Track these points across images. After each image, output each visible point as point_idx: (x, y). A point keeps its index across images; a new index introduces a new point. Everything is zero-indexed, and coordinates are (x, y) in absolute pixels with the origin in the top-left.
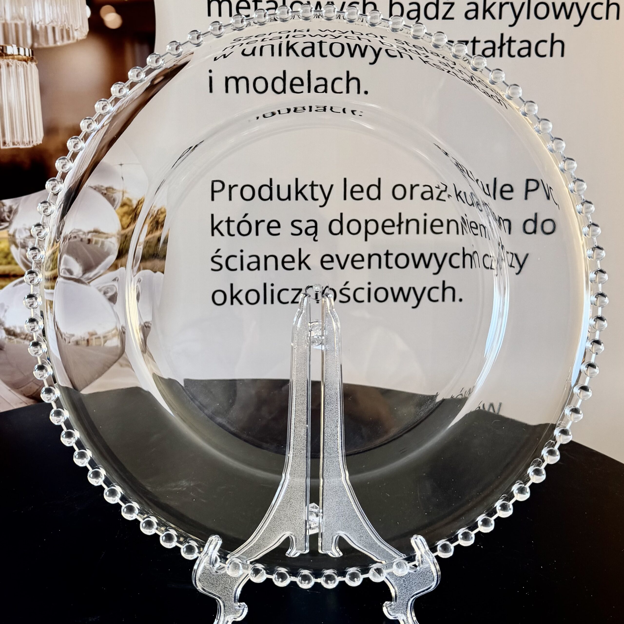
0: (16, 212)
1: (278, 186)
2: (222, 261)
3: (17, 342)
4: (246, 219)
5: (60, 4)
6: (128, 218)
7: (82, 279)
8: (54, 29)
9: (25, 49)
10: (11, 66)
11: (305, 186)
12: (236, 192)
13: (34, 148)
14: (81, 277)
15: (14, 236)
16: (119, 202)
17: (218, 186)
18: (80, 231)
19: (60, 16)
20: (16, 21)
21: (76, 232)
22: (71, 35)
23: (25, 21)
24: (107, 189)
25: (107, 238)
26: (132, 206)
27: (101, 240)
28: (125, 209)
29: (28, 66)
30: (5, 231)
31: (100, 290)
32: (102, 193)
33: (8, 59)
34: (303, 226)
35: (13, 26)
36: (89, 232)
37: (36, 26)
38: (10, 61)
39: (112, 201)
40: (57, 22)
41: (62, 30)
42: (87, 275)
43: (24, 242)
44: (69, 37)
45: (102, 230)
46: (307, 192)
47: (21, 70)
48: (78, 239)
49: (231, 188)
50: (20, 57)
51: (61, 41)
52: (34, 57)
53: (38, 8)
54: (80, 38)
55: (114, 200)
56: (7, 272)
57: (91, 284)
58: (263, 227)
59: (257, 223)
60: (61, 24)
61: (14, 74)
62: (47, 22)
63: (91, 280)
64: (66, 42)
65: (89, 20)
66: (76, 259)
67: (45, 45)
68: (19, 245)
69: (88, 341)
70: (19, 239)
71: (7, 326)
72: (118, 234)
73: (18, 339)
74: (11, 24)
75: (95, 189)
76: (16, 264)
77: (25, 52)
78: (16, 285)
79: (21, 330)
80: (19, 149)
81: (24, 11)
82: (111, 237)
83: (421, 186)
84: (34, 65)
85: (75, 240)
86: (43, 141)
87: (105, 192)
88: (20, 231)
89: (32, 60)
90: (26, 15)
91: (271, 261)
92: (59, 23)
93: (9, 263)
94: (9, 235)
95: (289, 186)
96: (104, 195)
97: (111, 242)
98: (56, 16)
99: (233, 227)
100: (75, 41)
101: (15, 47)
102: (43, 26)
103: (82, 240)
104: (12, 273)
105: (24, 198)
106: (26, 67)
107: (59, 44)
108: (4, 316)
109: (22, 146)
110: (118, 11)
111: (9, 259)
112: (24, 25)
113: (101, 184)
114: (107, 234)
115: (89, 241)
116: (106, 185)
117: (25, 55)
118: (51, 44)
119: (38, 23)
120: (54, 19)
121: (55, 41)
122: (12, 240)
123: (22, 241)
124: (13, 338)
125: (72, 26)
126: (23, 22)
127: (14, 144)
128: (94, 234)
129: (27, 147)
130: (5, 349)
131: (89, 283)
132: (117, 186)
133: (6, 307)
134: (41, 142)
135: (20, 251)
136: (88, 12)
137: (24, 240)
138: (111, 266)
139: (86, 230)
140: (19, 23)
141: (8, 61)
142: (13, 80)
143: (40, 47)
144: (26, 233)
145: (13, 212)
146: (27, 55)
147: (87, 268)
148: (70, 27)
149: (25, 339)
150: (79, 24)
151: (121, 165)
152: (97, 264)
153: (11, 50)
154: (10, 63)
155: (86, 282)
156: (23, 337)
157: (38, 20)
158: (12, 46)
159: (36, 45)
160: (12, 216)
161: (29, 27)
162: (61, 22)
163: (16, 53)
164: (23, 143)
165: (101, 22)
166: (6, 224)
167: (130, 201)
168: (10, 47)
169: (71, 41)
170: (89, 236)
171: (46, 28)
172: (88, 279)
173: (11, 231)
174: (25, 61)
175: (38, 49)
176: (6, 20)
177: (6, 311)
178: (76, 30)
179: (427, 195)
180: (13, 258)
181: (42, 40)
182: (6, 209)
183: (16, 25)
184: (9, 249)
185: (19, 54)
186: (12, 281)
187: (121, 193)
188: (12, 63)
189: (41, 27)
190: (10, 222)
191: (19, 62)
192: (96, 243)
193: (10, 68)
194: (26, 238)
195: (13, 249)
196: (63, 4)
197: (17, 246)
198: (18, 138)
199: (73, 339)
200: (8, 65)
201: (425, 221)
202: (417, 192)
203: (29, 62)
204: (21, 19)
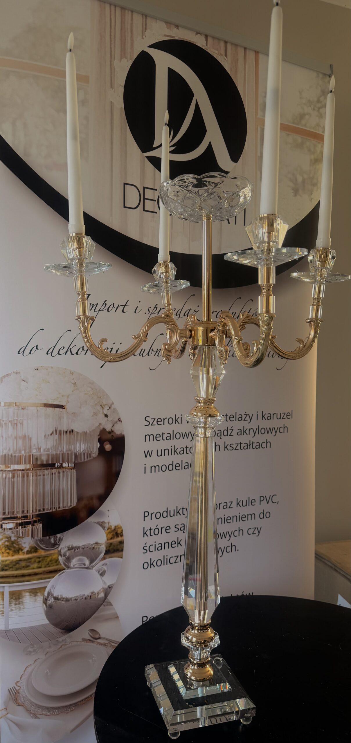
0: (62, 539)
1: (170, 511)
2: (147, 548)
3: (59, 603)
4: (157, 527)
5: (87, 443)
6: (110, 535)
7: (90, 567)
8: (84, 454)
9: (71, 464)
10: (65, 472)
11: (180, 509)
12: (154, 515)
13: (72, 508)
14: (89, 566)
15: (60, 551)
16: (106, 528)
17: (146, 514)
18: (90, 544)
19: (87, 448)
20: (68, 452)
21: (88, 545)
22: (91, 456)
23: (72, 452)
24: (102, 522)
25: (101, 545)
26: (112, 529)
27: (98, 547)
28: (109, 530)
29: (72, 471)
30: (57, 549)
31: (97, 571)
32: (100, 525)
33: (64, 469)
34: (179, 527)
35: (67, 454)
36: (93, 544)
37: (77, 453)
38: (64, 470)
39: (104, 528)
40: (86, 451)
41: (87, 454)
42: (91, 565)
43: (65, 554)
44: (90, 457)
45: (99, 542)
46: (181, 512)
47: (69, 473)
48: (89, 548)
49: (151, 514)
50: (69, 467)
51: (87, 459)
52: (75, 467)
53: (78, 445)
54: (95, 457)
55: (105, 527)
56: (56, 569)
57: (93, 568)
58: (164, 530)
59: (162, 529)
60: (88, 451)
61: (66, 476)
62: (81, 451)
63: (93, 567)
64: (89, 459)
65: (99, 448)
66: (87, 558)
67: (80, 461)
68: (63, 555)
69: (90, 596)
70: (63, 552)
71: (55, 595)
72: (105, 543)
73: (60, 601)
74: (66, 453)
75: (97, 523)
76: (61, 565)
77: (71, 465)
78: (60, 575)
79: (61, 597)
80: (65, 509)
81: (72, 447)
82: (102, 545)
83: (223, 503)
84: (75, 471)
85: (88, 549)
86: (76, 504)
87: (101, 524)
88: (64, 548)
89: (74, 468)
90: (73, 449)
91: (167, 545)
92: (87, 451)
93: (57, 565)
94: (58, 551)
95: (174, 510)
96: (101, 525)
97: (102, 547)
98: (85, 448)
99: (152, 531)
100: (93, 458)
101: (67, 463)
102: (80, 453)
103: (90, 548)
104: (59, 569)
105: (66, 532)
106: (71, 472)
107: (86, 460)
108: (54, 591)
109: (67, 508)
110: (110, 444)
111: (58, 562)
112: (72, 454)
113: (99, 521)
114: (101, 544)
115: (93, 548)
116: (101, 521)
117: (71, 466)
118: (83, 460)
119: (78, 452)
120: (84, 449)
121: (84, 459)
122: (60, 553)
123: (64, 553)
124: (57, 601)
125: (92, 452)
126: (71, 452)
127: (63, 508)
128: (96, 544)
129: (69, 508)
130: (53, 608)
131: (92, 568)
132: (106, 521)
133: (54, 587)
134: (75, 505)
135: (63, 558)
136: (99, 445)
137: (65, 552)
138: (102, 559)
139: (92, 543)
140: (69, 452)
141: (63, 470)
142: (65, 479)
143: (78, 462)
144: (66, 549)
145: (61, 540)
146: (72, 466)
147: (91, 562)
148: (91, 452)
149: (63, 601)
150: (95, 450)
151: (108, 511)
152: (96, 559)
153: (65, 465)
154: (64, 471)
155: (91, 568)
156: (62, 600)
157: (77, 451)
158: (66, 463)
159: (76, 462)
160: (60, 542)
161: (73, 454)
162: (87, 450)
163: (67, 466)
164: (68, 506)
165: (104, 448)
166: (57, 546)
167: (111, 526)
168: (65, 464)
169: (91, 459)
170: (93, 546)
171: (81, 454)
172: (92, 566)
173: (59, 549)
174: (71, 469)
175: (77, 463)
176: (63, 452)
177: (54, 588)
178: (93, 453)
179: (225, 507)
180: (59, 562)
181: (79, 459)
182: (58, 539)
183: (68, 454)
184: (58, 558)
185: (68, 466)
186: (58, 573)
187: (107, 524)
188: (65, 471)
189: (79, 453)
190: (59, 545)
191: (68, 470)
192: (96, 548)
193: (64, 473)
194: (66, 551)
195: (60, 558)
196: (89, 443)
197: (61, 556)
198: (65, 505)
199: (84, 597)
200: (63, 472)
201: (224, 518)
202: (222, 506)
203: (73, 470)
204: (70, 451)
